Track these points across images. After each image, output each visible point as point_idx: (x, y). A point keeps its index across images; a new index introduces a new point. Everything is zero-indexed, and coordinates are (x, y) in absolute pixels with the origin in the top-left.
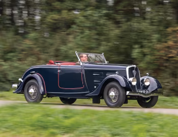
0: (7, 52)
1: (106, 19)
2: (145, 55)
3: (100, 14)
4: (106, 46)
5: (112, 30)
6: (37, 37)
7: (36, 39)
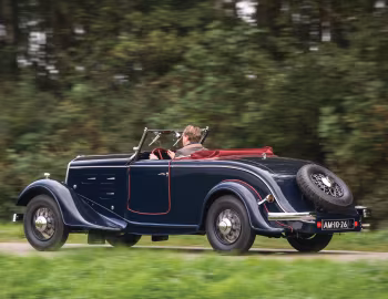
0: (19, 132)
1: (254, 49)
2: (347, 129)
3: (239, 38)
4: (257, 110)
5: (270, 73)
6: (91, 95)
7: (88, 100)
